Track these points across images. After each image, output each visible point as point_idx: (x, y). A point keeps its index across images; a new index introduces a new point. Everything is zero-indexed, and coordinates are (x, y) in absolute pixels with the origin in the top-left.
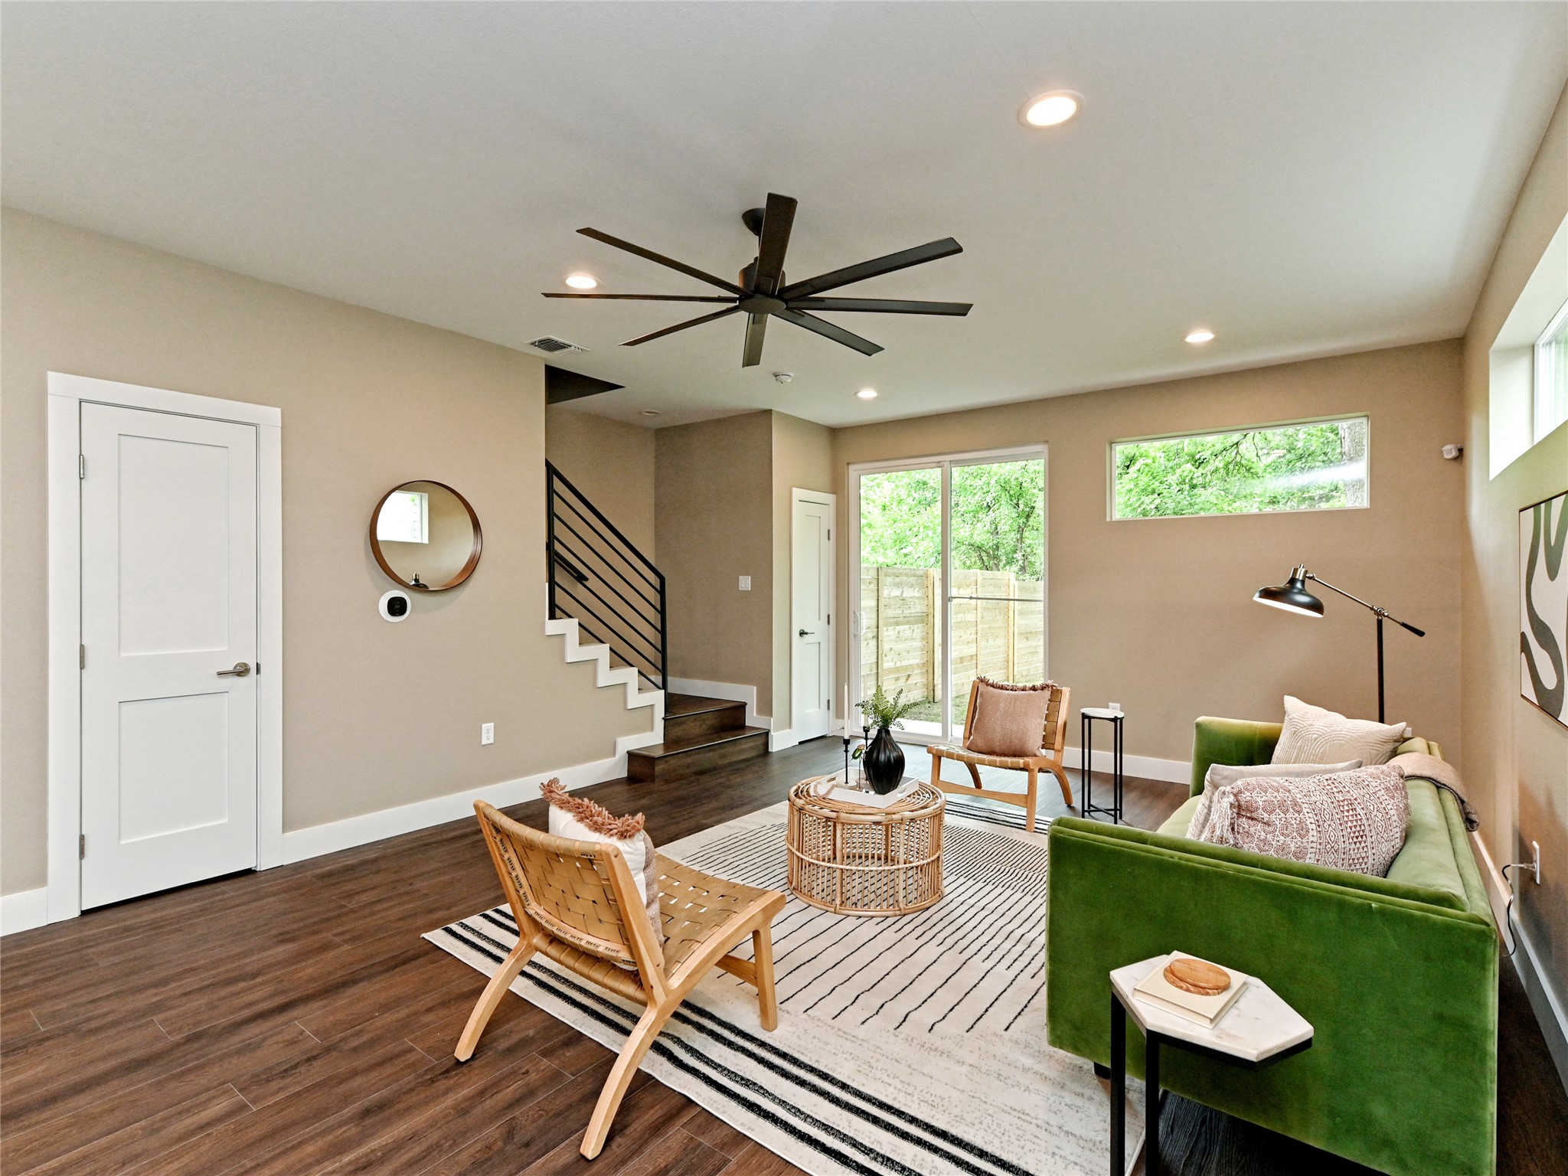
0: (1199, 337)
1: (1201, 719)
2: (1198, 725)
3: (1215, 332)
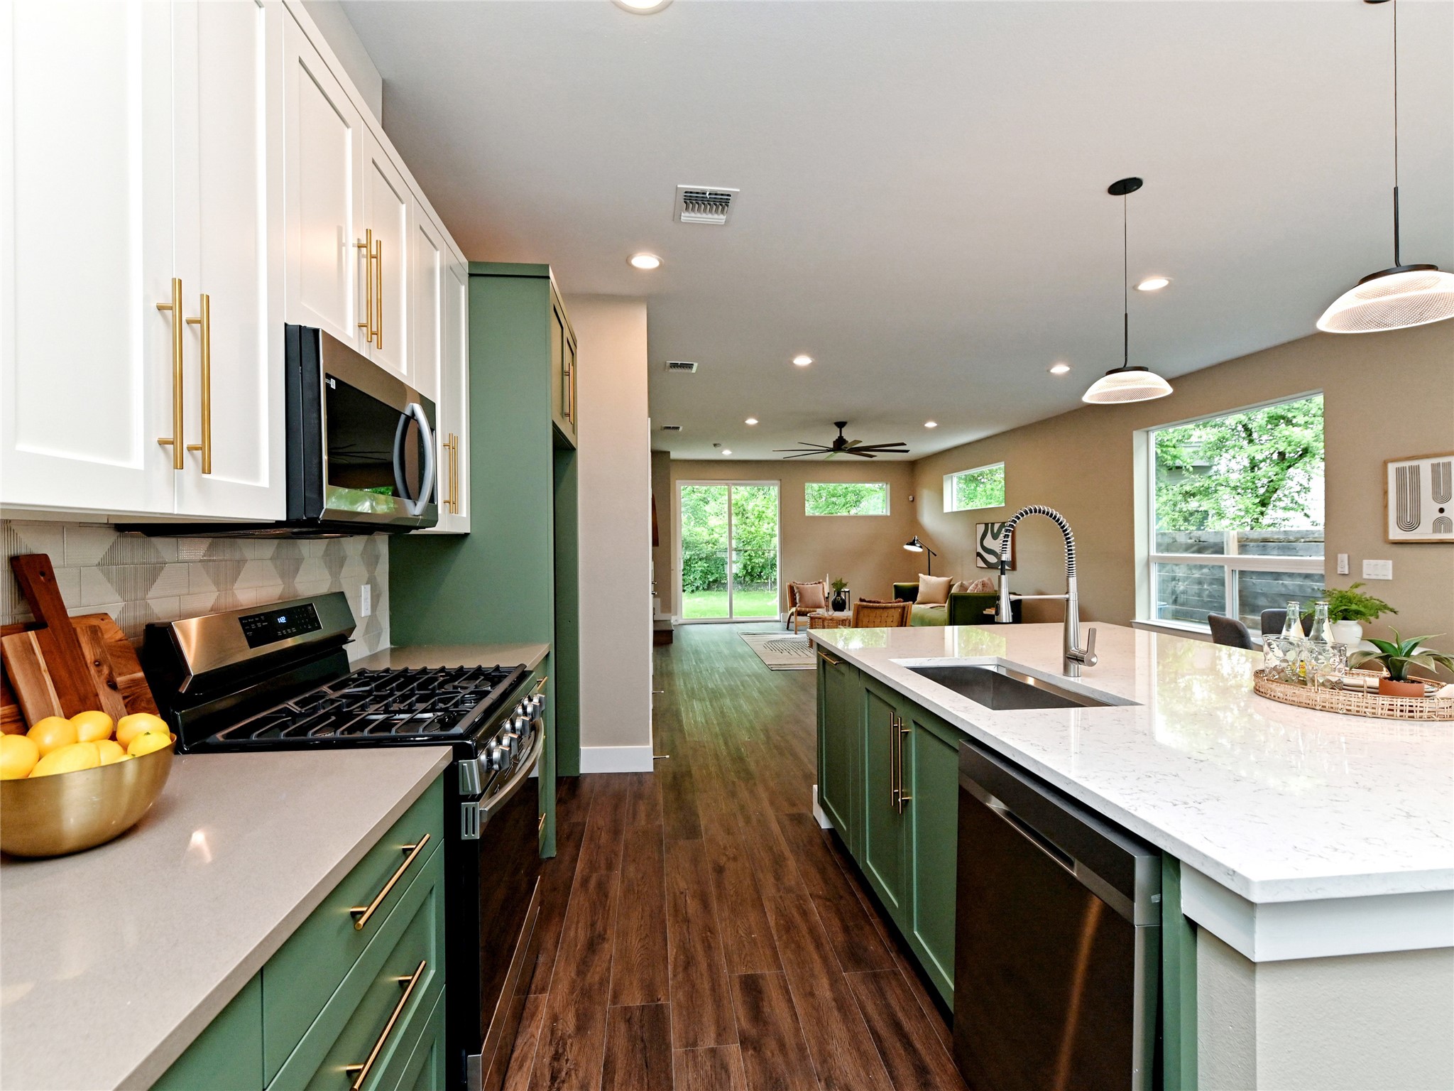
1: (895, 583)
2: (895, 586)
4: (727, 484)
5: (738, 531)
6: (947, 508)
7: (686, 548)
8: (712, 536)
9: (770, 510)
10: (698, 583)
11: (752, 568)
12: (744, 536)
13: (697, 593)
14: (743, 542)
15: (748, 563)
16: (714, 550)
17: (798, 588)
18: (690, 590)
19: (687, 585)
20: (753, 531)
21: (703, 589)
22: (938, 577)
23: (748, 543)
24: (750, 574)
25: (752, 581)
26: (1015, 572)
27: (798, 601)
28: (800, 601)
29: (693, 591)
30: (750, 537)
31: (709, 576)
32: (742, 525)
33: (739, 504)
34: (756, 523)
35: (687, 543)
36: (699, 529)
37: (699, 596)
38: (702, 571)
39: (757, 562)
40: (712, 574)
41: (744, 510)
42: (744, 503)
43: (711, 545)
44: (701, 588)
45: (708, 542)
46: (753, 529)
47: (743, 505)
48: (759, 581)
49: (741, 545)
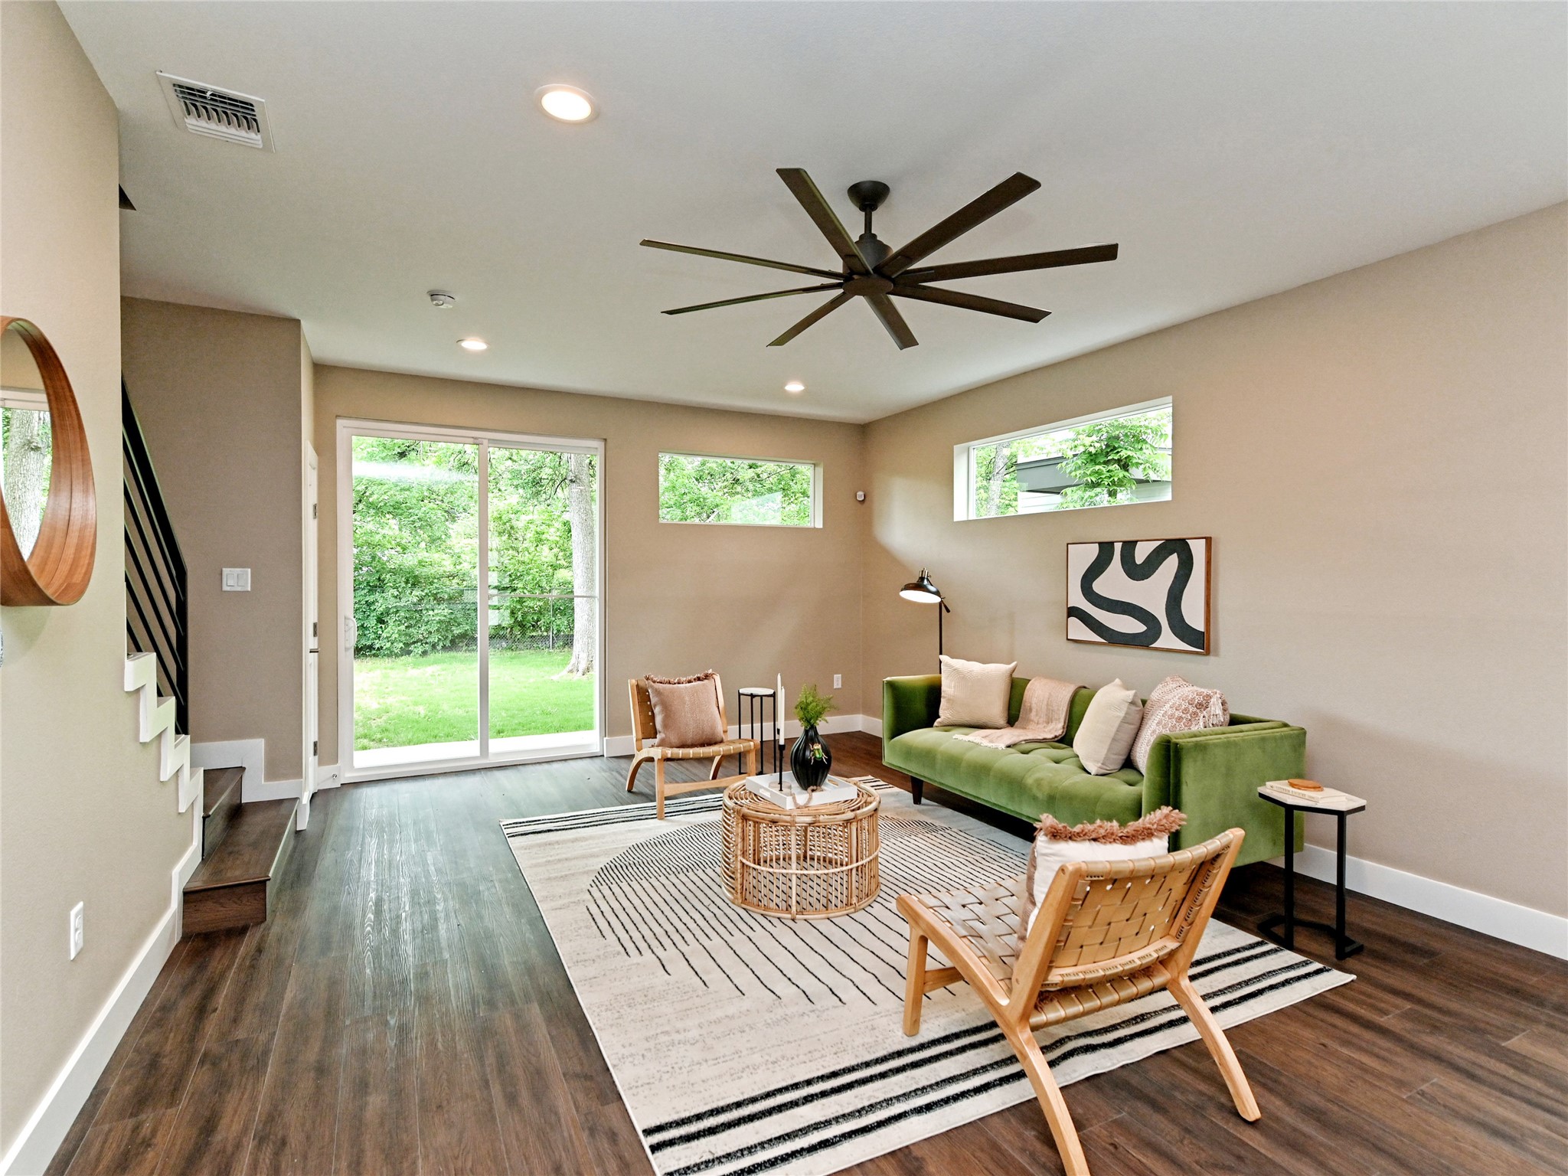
0: (795, 387)
1: (888, 679)
2: (892, 685)
3: (805, 385)
4: (476, 442)
5: (502, 560)
6: (960, 515)
7: (414, 585)
8: (458, 567)
9: (552, 530)
10: (434, 639)
11: (524, 615)
12: (511, 567)
13: (432, 657)
14: (510, 576)
15: (519, 607)
16: (461, 587)
17: (658, 693)
18: (420, 650)
19: (414, 643)
20: (526, 560)
21: (444, 647)
22: (984, 662)
23: (518, 578)
24: (522, 625)
25: (523, 634)
26: (1211, 659)
27: (659, 725)
28: (665, 726)
29: (425, 653)
30: (521, 569)
31: (453, 628)
32: (507, 549)
33: (505, 518)
34: (532, 549)
35: (416, 577)
36: (435, 556)
37: (435, 662)
38: (440, 622)
39: (531, 605)
40: (459, 624)
41: (512, 528)
42: (512, 516)
43: (456, 581)
44: (439, 648)
45: (452, 576)
46: (526, 558)
47: (510, 520)
48: (534, 634)
49: (507, 580)
